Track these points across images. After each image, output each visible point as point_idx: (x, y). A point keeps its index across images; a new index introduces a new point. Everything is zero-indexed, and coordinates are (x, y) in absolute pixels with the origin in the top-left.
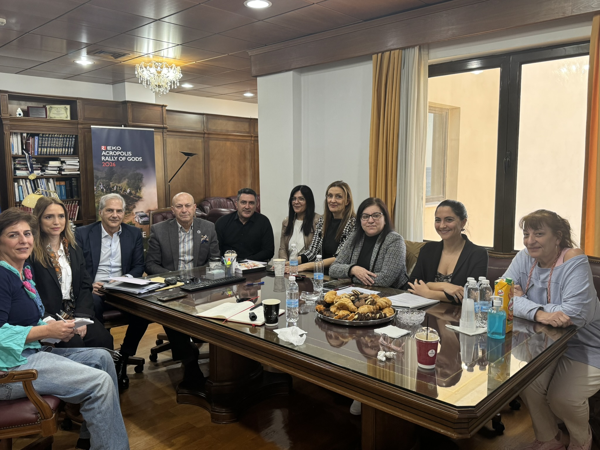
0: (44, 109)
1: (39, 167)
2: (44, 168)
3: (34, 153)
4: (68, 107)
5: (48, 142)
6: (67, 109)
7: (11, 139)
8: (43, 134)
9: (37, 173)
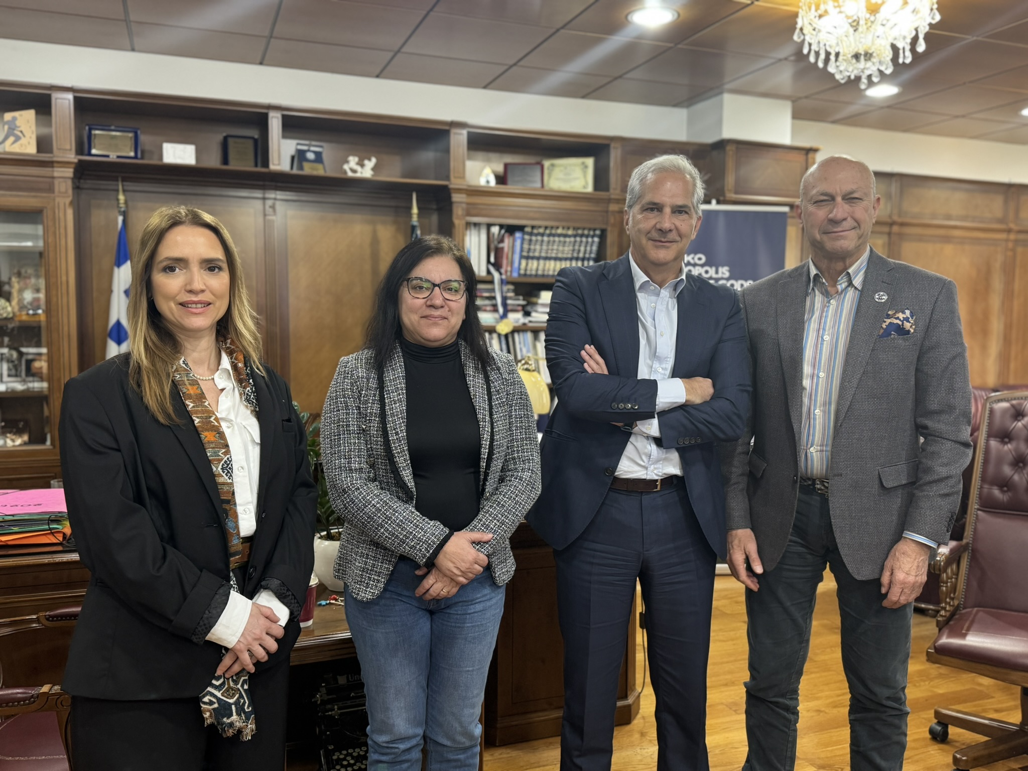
0: (539, 167)
1: (519, 305)
2: (529, 308)
3: (511, 272)
4: (590, 162)
5: (541, 245)
6: (586, 167)
7: (467, 239)
8: (533, 227)
9: (516, 318)
